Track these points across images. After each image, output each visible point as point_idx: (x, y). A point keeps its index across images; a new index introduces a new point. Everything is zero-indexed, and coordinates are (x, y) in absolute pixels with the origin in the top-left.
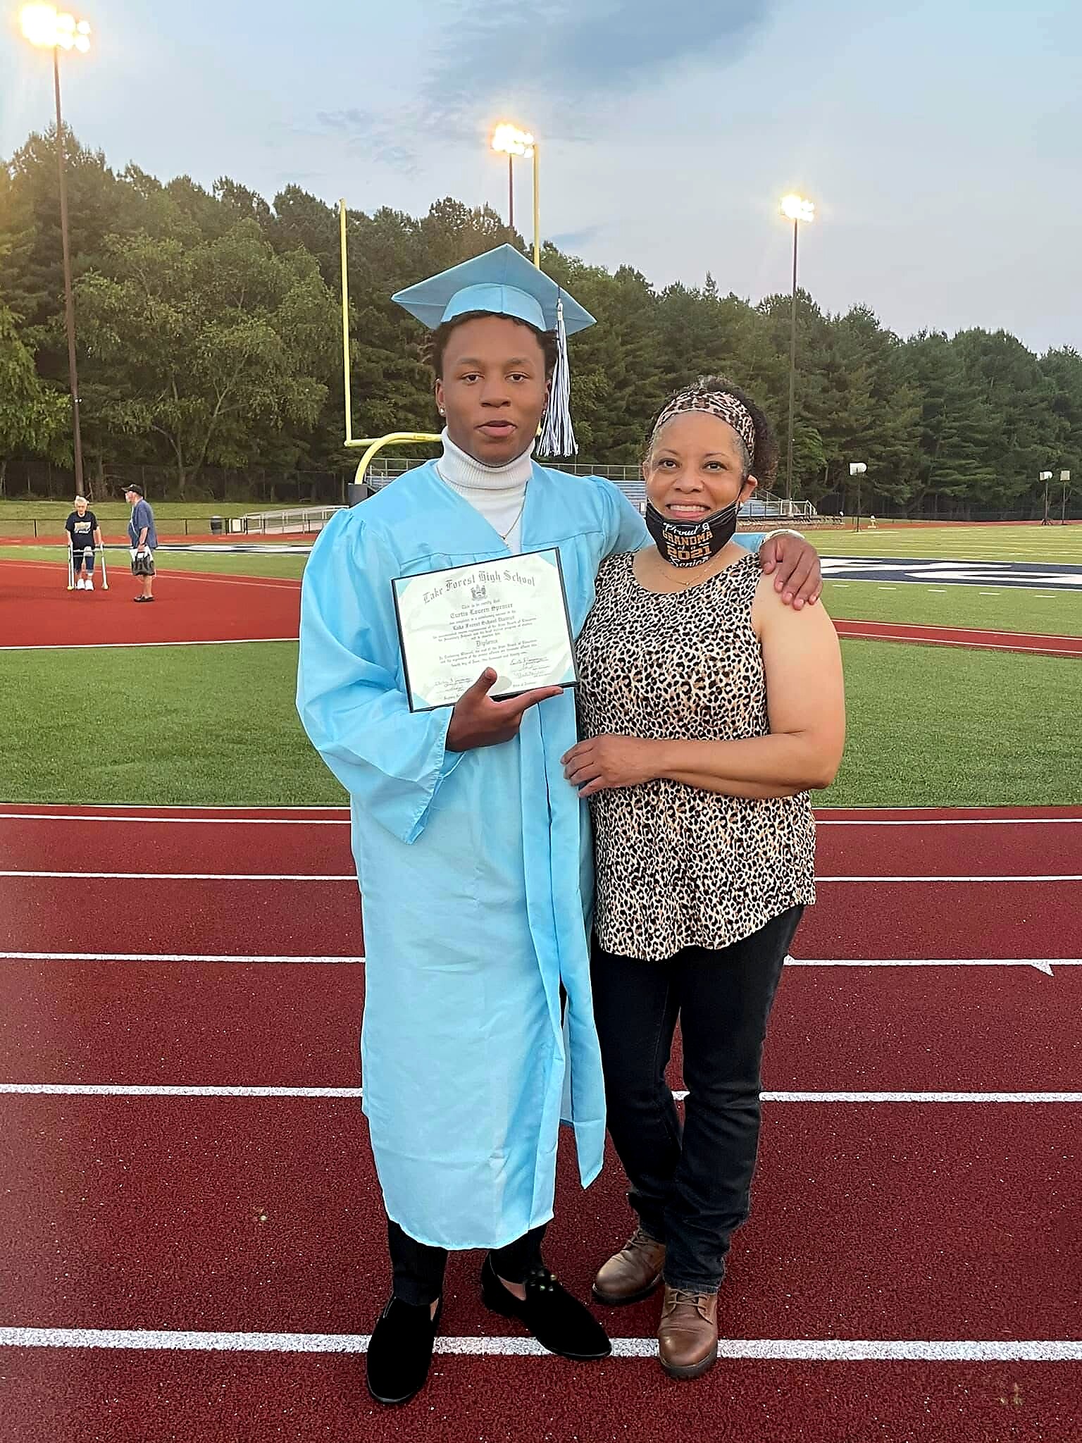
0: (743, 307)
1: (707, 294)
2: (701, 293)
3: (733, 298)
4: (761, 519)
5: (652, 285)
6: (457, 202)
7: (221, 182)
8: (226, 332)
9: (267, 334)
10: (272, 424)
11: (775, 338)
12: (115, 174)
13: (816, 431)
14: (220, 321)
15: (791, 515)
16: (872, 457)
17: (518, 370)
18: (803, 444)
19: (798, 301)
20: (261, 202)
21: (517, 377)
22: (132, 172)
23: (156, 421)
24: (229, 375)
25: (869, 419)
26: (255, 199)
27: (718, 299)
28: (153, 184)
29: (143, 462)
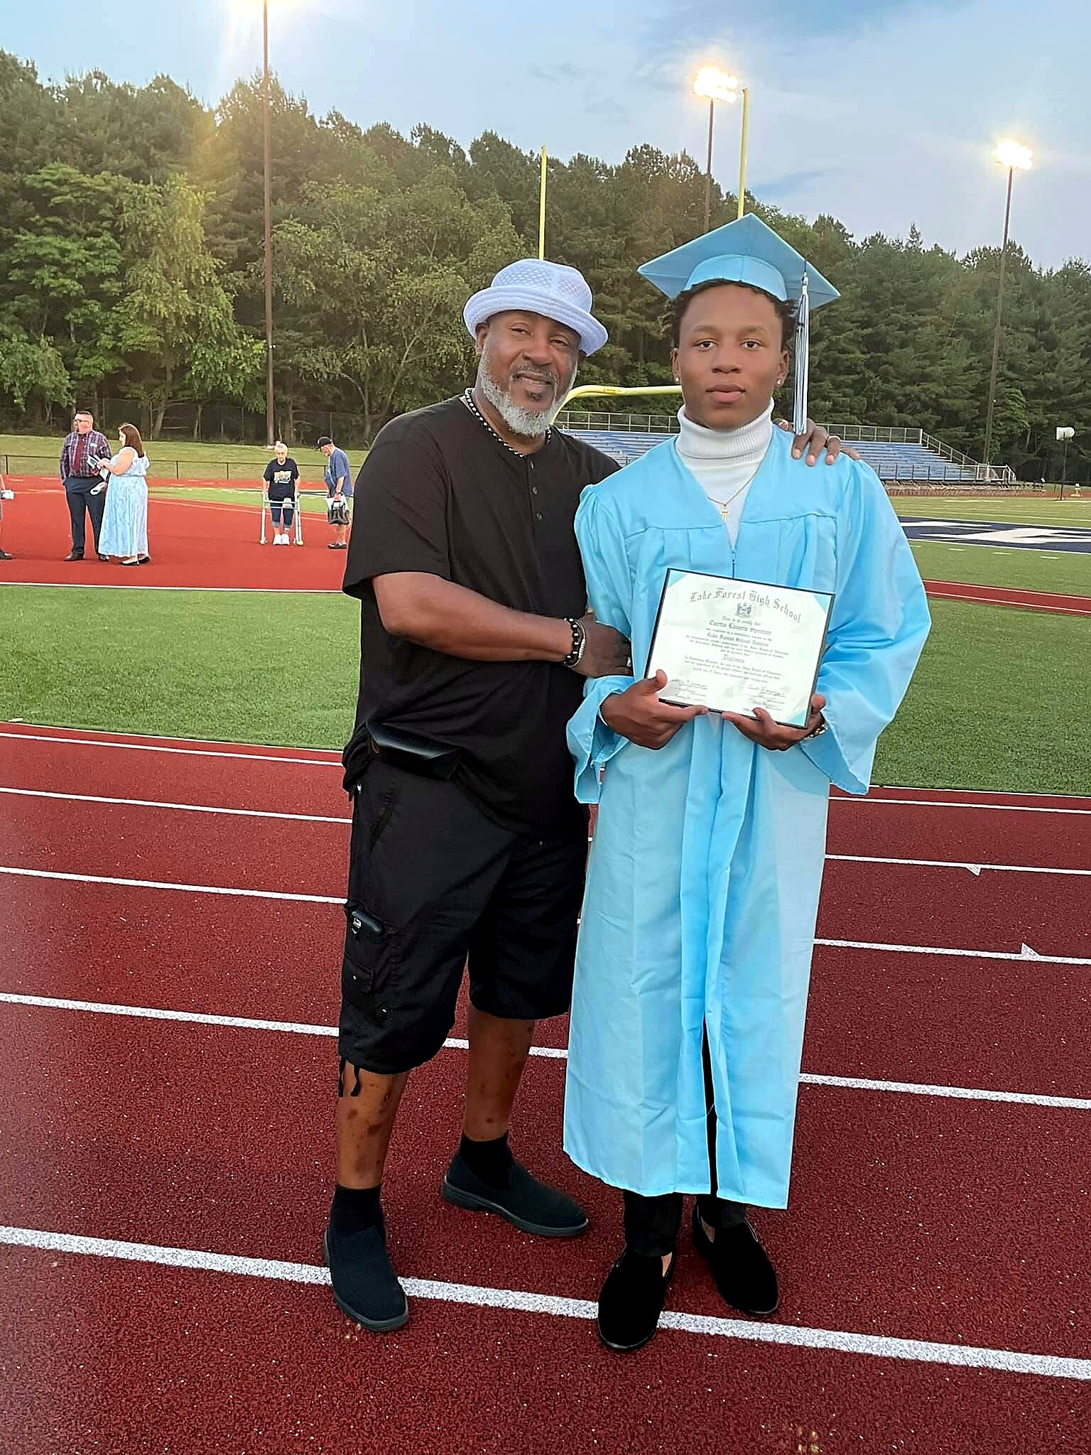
0: (948, 259)
1: (910, 245)
2: (904, 245)
3: (938, 250)
4: (957, 483)
5: (852, 236)
6: (655, 149)
7: (419, 129)
8: (417, 280)
9: (456, 283)
10: (457, 374)
11: (981, 293)
12: (317, 122)
13: (1019, 391)
14: (411, 267)
15: (988, 480)
16: (1079, 421)
17: (751, 337)
18: (1005, 405)
19: (1008, 255)
20: (458, 149)
21: (751, 344)
22: (334, 118)
23: (346, 369)
24: (417, 324)
25: (1079, 380)
26: (452, 146)
27: (922, 252)
28: (354, 130)
29: (332, 409)
